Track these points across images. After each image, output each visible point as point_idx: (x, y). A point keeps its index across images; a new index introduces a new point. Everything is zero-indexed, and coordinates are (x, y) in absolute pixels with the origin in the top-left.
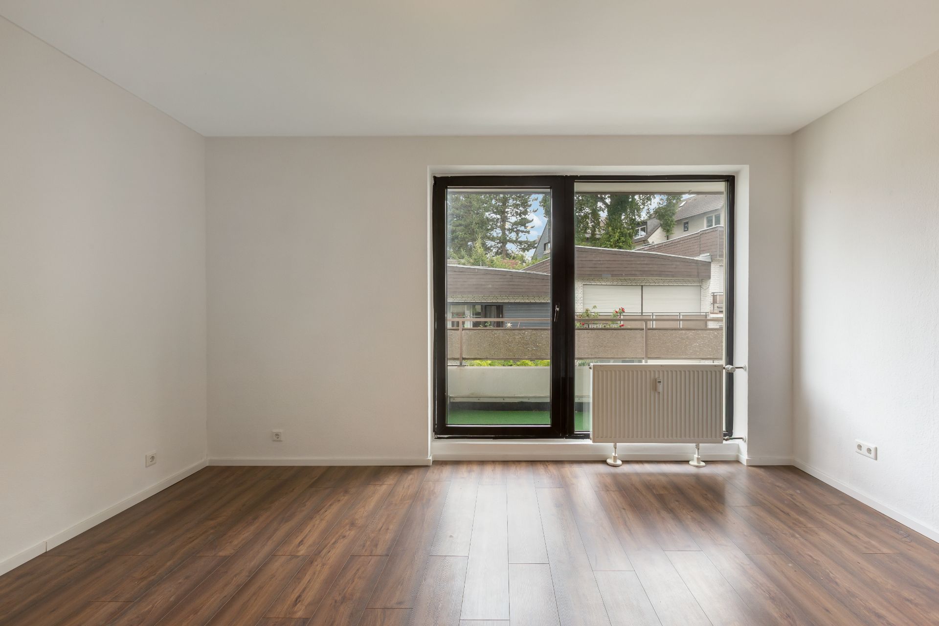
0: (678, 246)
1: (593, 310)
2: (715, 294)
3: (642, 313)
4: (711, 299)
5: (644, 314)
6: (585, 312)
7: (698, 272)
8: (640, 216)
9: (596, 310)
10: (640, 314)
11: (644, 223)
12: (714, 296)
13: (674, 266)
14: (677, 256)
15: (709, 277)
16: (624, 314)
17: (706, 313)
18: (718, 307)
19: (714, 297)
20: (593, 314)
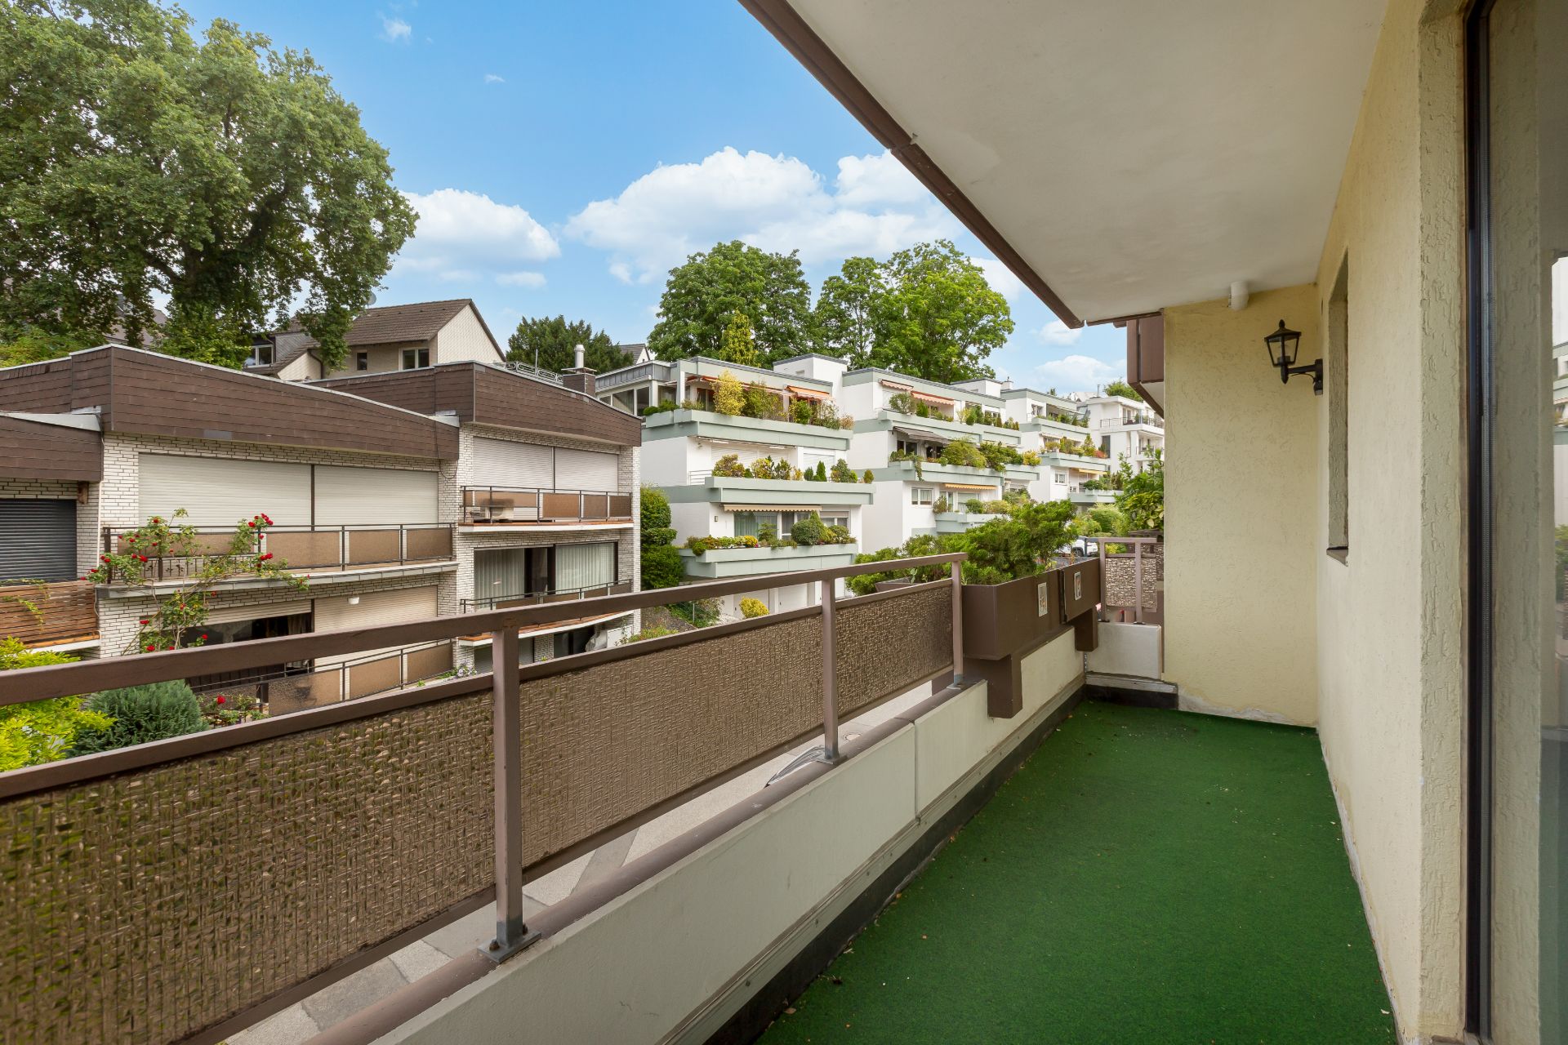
0: (385, 389)
1: (177, 521)
2: (467, 489)
3: (313, 526)
4: (459, 499)
5: (316, 529)
6: (149, 527)
7: (436, 445)
8: (262, 323)
9: (184, 521)
10: (309, 529)
11: (270, 338)
12: (465, 491)
13: (390, 428)
14: (395, 408)
15: (457, 457)
16: (269, 529)
17: (450, 524)
18: (471, 513)
19: (465, 495)
20: (177, 531)
